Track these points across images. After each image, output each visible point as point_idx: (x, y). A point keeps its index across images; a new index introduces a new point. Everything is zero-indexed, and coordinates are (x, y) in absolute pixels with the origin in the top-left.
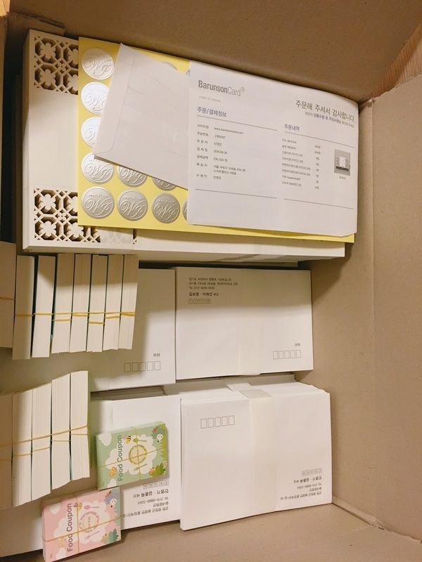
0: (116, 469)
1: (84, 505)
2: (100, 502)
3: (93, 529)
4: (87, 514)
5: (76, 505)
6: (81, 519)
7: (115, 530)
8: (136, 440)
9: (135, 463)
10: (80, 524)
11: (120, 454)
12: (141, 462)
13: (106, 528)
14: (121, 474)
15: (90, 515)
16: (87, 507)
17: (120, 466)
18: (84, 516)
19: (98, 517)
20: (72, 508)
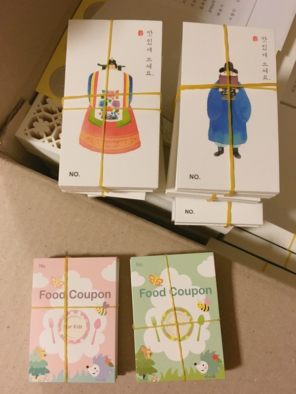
0: (159, 285)
1: (104, 319)
2: (100, 346)
3: (63, 332)
4: (88, 324)
5: (106, 306)
6: (82, 314)
7: (48, 372)
8: (201, 321)
9: (164, 319)
10: (76, 312)
11: (183, 292)
12: (164, 331)
13: (57, 356)
14: (149, 294)
15: (85, 328)
16: (98, 324)
17: (163, 293)
18: (86, 317)
19: (79, 341)
20: (103, 300)
